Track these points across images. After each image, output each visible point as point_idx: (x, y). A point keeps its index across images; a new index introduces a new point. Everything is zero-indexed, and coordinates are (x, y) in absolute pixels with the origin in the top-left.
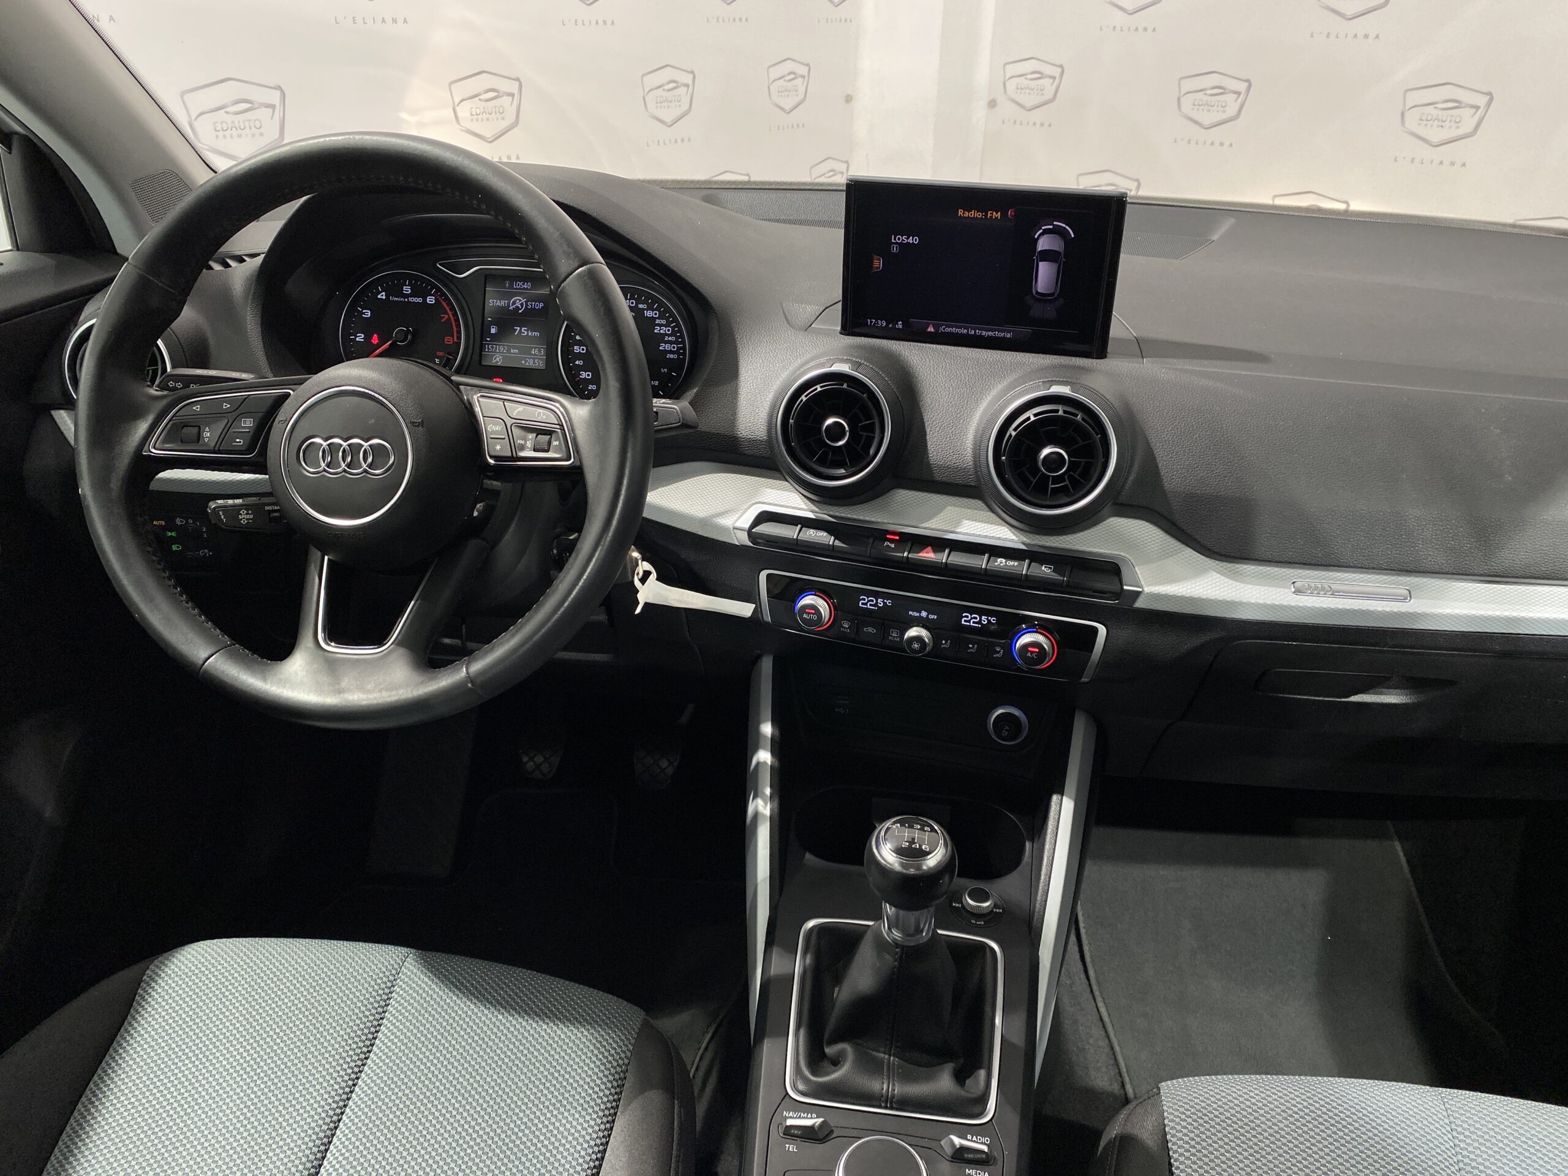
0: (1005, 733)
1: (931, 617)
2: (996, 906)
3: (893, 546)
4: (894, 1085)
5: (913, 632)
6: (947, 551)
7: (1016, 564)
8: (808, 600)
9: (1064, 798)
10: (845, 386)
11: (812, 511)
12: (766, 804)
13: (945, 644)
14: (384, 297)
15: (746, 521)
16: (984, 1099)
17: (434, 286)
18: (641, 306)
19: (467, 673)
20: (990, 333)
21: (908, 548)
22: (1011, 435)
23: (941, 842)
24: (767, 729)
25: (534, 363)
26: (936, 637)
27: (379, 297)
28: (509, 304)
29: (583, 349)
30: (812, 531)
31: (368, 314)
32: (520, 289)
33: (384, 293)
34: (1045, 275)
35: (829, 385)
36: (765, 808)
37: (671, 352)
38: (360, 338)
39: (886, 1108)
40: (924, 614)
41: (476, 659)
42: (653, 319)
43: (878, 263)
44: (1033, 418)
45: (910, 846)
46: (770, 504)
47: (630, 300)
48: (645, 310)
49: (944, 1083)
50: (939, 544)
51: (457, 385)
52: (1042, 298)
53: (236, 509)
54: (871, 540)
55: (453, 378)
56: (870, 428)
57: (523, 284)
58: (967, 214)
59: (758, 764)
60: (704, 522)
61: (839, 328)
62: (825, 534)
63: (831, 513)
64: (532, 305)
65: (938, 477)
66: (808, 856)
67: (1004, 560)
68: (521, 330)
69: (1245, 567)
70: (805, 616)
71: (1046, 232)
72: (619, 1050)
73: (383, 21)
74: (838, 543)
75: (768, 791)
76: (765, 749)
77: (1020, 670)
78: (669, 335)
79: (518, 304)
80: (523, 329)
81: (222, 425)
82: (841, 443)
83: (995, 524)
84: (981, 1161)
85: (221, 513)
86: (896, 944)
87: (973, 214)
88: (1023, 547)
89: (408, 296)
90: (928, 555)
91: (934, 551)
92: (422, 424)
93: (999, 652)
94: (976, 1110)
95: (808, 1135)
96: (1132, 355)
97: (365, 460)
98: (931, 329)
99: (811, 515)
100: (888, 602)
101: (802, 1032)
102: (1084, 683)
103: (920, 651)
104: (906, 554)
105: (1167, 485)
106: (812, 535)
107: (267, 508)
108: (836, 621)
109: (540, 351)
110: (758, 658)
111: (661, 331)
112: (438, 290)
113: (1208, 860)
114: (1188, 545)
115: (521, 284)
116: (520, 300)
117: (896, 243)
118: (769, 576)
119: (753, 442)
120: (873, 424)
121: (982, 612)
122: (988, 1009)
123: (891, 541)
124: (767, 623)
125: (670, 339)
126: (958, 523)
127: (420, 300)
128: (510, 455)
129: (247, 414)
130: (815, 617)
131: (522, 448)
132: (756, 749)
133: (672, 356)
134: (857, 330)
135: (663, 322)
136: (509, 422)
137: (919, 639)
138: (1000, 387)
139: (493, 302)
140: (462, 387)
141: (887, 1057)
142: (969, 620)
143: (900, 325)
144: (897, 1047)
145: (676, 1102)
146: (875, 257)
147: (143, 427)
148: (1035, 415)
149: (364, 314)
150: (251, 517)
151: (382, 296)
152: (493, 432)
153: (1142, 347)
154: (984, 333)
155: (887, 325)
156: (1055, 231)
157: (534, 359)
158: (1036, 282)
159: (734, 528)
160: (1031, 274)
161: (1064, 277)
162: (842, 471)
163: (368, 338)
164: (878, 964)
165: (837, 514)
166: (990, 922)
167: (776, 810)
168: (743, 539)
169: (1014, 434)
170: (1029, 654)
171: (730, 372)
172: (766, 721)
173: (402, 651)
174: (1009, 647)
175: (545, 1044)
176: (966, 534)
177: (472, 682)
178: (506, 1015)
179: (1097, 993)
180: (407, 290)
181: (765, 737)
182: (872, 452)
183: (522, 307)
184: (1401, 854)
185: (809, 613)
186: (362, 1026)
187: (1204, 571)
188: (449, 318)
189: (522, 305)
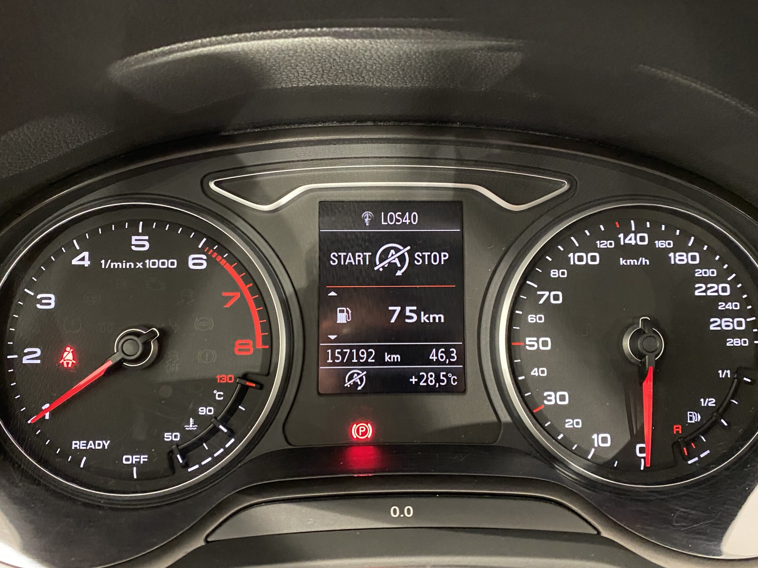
14: (87, 263)
17: (205, 231)
18: (660, 244)
25: (438, 380)
27: (75, 262)
28: (372, 258)
29: (545, 344)
31: (49, 301)
32: (395, 226)
33: (86, 254)
37: (734, 334)
38: (32, 357)
42: (689, 269)
47: (636, 233)
48: (671, 250)
57: (402, 216)
64: (423, 257)
68: (403, 311)
78: (726, 300)
79: (393, 258)
80: (408, 309)
89: (141, 256)
109: (448, 354)
111: (709, 293)
112: (213, 237)
115: (396, 216)
116: (397, 250)
125: (730, 306)
127: (171, 264)
133: (736, 342)
135: (712, 273)
139: (339, 258)
149: (40, 301)
151: (82, 260)
157: (437, 370)
180: (140, 243)
183: (403, 264)
188: (242, 296)
189: (402, 259)
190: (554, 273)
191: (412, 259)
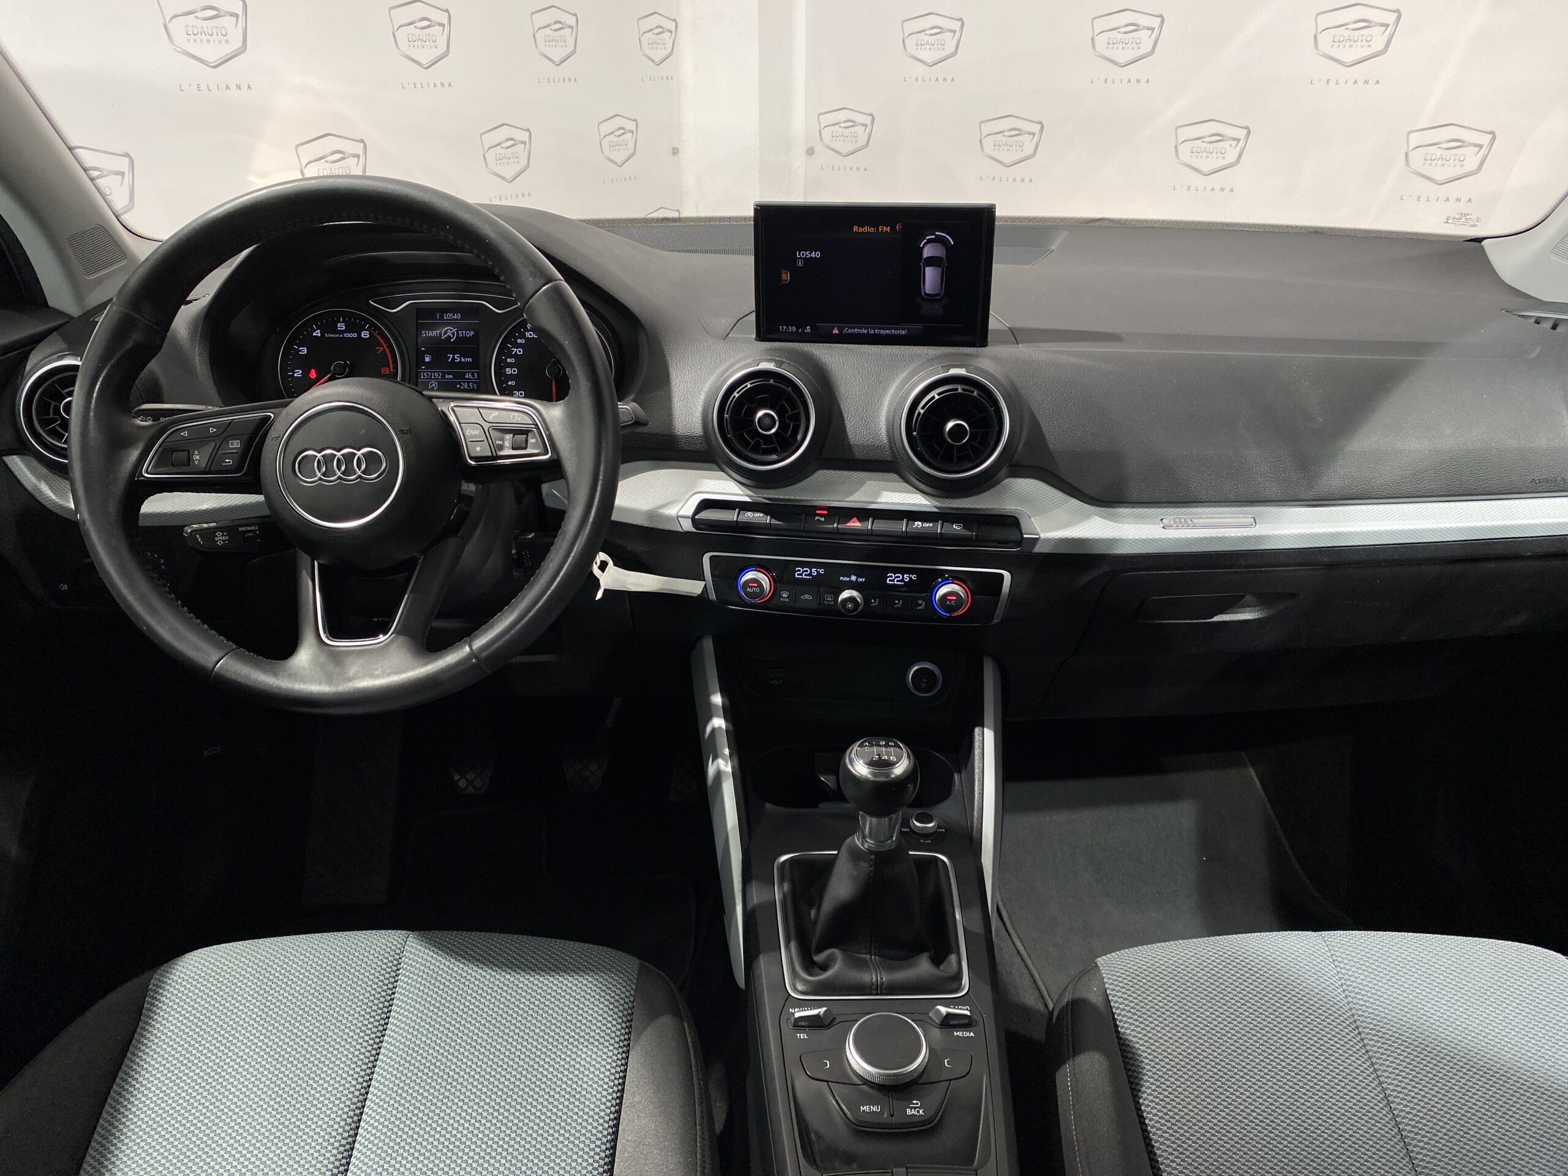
0: (923, 685)
1: (860, 580)
2: (939, 827)
3: (823, 519)
4: (881, 974)
5: (846, 594)
6: (870, 520)
7: (931, 525)
8: (749, 575)
9: (985, 729)
10: (772, 381)
11: (748, 496)
12: (727, 763)
13: (874, 603)
14: (319, 335)
15: (689, 508)
16: (958, 976)
17: (368, 321)
19: (471, 650)
20: (887, 332)
21: (837, 520)
22: (919, 413)
23: (905, 755)
24: (717, 699)
25: (469, 386)
26: (866, 599)
27: (314, 334)
28: (440, 333)
29: (515, 372)
30: (749, 514)
31: (304, 351)
32: (450, 320)
33: (319, 331)
34: (931, 278)
35: (757, 382)
36: (726, 766)
38: (298, 373)
39: (877, 994)
40: (853, 578)
41: (477, 637)
43: (786, 277)
44: (937, 397)
45: (880, 758)
46: (709, 493)
49: (923, 967)
50: (863, 514)
51: (430, 398)
52: (930, 298)
53: (212, 532)
54: (803, 517)
55: (424, 393)
56: (796, 418)
57: (453, 315)
58: (861, 230)
59: (714, 730)
60: (652, 515)
61: (754, 336)
62: (762, 515)
63: (765, 496)
64: (462, 333)
65: (859, 454)
66: (768, 805)
67: (920, 523)
68: (454, 357)
69: (1121, 510)
70: (748, 589)
71: (929, 241)
72: (624, 990)
73: (228, 88)
74: (774, 521)
75: (727, 751)
76: (718, 716)
77: (941, 619)
79: (449, 333)
80: (456, 356)
81: (209, 449)
82: (773, 431)
83: (910, 492)
84: (966, 1023)
85: (198, 536)
86: (871, 852)
87: (866, 229)
88: (936, 510)
89: (342, 332)
90: (855, 524)
91: (860, 520)
92: (409, 431)
93: (921, 605)
94: (955, 985)
95: (813, 1023)
96: (1010, 343)
97: (359, 467)
98: (836, 331)
99: (748, 499)
100: (821, 571)
101: (793, 945)
102: (997, 624)
103: (854, 610)
104: (835, 525)
105: (1051, 446)
106: (749, 516)
107: (241, 529)
108: (776, 593)
109: (473, 375)
110: (699, 639)
112: (372, 324)
113: (1094, 802)
114: (1072, 496)
115: (451, 315)
116: (451, 330)
117: (801, 258)
118: (711, 558)
119: (690, 438)
120: (798, 414)
121: (903, 571)
122: (948, 907)
123: (821, 515)
124: (711, 601)
126: (878, 495)
127: (355, 335)
128: (490, 454)
129: (234, 437)
130: (758, 590)
131: (501, 447)
132: (709, 718)
134: (770, 336)
136: (486, 426)
137: (852, 599)
138: (903, 375)
139: (426, 334)
140: (434, 400)
141: (868, 956)
142: (893, 579)
143: (808, 329)
144: (875, 948)
145: (685, 1024)
146: (783, 271)
147: (134, 455)
148: (939, 394)
149: (300, 351)
150: (227, 538)
151: (317, 333)
152: (472, 436)
153: (1016, 335)
154: (882, 332)
155: (797, 329)
156: (939, 240)
157: (468, 383)
158: (924, 285)
159: (678, 517)
160: (919, 278)
161: (948, 279)
162: (774, 457)
163: (306, 374)
164: (855, 873)
165: (771, 496)
166: (936, 840)
167: (737, 766)
168: (687, 526)
169: (922, 411)
170: (948, 603)
171: (661, 380)
172: (715, 692)
173: (402, 639)
174: (930, 600)
175: (554, 994)
176: (886, 503)
177: (476, 657)
178: (513, 974)
179: (1011, 931)
180: (341, 326)
181: (716, 706)
182: (799, 437)
183: (454, 336)
184: (1255, 778)
185: (752, 587)
186: (376, 1002)
187: (1088, 516)
188: (384, 350)
189: (453, 334)
190: (519, 341)
191: (458, 334)
